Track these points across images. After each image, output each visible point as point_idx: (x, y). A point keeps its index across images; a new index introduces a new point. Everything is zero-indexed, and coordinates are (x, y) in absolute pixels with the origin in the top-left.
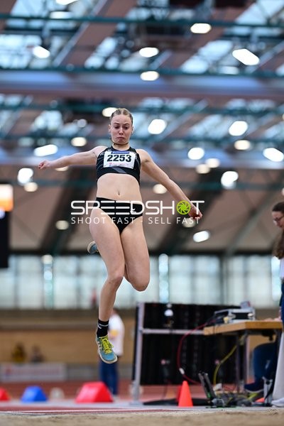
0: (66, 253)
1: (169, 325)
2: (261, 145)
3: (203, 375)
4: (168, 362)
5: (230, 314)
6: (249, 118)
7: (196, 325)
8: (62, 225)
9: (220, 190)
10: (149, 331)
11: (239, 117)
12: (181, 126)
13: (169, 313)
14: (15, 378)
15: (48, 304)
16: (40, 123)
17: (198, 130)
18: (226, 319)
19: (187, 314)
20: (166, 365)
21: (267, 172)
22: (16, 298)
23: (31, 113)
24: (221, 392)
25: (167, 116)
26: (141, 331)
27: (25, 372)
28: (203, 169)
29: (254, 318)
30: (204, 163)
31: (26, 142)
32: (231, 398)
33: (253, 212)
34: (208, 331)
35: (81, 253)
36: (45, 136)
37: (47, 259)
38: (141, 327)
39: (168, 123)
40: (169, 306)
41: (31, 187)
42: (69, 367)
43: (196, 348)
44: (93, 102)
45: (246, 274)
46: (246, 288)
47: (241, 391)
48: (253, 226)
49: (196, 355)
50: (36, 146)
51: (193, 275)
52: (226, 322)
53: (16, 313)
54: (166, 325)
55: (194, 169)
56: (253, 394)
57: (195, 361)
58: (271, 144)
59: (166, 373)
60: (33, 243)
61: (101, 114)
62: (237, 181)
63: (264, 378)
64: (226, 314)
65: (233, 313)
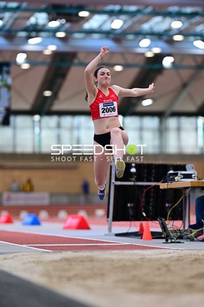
0: (50, 113)
1: (134, 179)
2: (192, 38)
3: (161, 220)
4: (132, 205)
5: (179, 175)
6: (183, 18)
7: (152, 179)
8: (48, 93)
9: (161, 69)
10: (119, 183)
11: (176, 18)
12: (134, 23)
13: (133, 170)
14: (13, 203)
15: (37, 150)
16: (32, 20)
17: (146, 27)
18: (176, 178)
19: (146, 171)
20: (130, 207)
21: (194, 56)
22: (14, 146)
23: (26, 14)
24: (172, 229)
25: (123, 17)
26: (113, 183)
27: (21, 199)
28: (149, 55)
29: (196, 178)
30: (150, 51)
31: (23, 34)
32: (179, 234)
33: (185, 85)
34: (163, 186)
35: (61, 113)
36: (36, 30)
37: (37, 117)
38: (113, 181)
39: (125, 22)
40: (133, 165)
41: (26, 66)
42: (52, 195)
43: (152, 194)
44: (71, 7)
45: (179, 129)
46: (179, 139)
47: (186, 229)
48: (184, 94)
49: (152, 200)
50: (29, 37)
51: (141, 129)
52: (176, 180)
53: (14, 156)
54: (131, 179)
55: (143, 54)
56: (195, 232)
57: (151, 204)
58: (199, 38)
59: (131, 212)
60: (27, 106)
61: (77, 15)
62: (173, 63)
63: (202, 220)
64: (176, 175)
65: (181, 174)
